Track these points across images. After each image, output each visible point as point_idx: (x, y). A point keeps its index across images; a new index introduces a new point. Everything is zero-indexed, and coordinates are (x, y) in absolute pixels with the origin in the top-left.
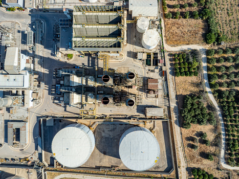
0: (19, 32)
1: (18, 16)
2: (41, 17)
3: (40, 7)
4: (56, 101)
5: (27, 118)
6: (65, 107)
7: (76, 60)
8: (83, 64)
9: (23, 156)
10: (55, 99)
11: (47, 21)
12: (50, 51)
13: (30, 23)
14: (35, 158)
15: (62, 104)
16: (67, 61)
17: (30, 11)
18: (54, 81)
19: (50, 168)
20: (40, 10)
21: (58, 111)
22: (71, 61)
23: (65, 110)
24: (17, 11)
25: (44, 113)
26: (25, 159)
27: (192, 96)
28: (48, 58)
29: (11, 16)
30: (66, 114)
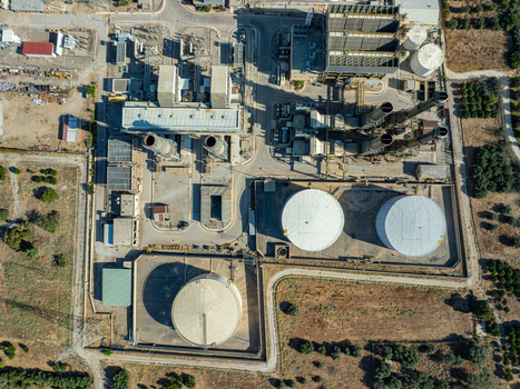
0: (217, 44)
1: (215, 20)
2: (253, 22)
3: (252, 7)
4: (277, 155)
5: (230, 181)
6: (292, 164)
7: (308, 90)
8: (320, 97)
9: (222, 242)
10: (276, 151)
11: (261, 27)
12: (267, 76)
13: (236, 30)
14: (243, 245)
15: (287, 160)
16: (294, 91)
17: (235, 12)
18: (274, 123)
19: (268, 259)
20: (251, 11)
21: (280, 170)
22: (301, 92)
23: (292, 169)
24: (212, 11)
25: (258, 174)
26: (227, 246)
27: (488, 147)
28: (267, 87)
29: (204, 19)
30: (292, 176)
